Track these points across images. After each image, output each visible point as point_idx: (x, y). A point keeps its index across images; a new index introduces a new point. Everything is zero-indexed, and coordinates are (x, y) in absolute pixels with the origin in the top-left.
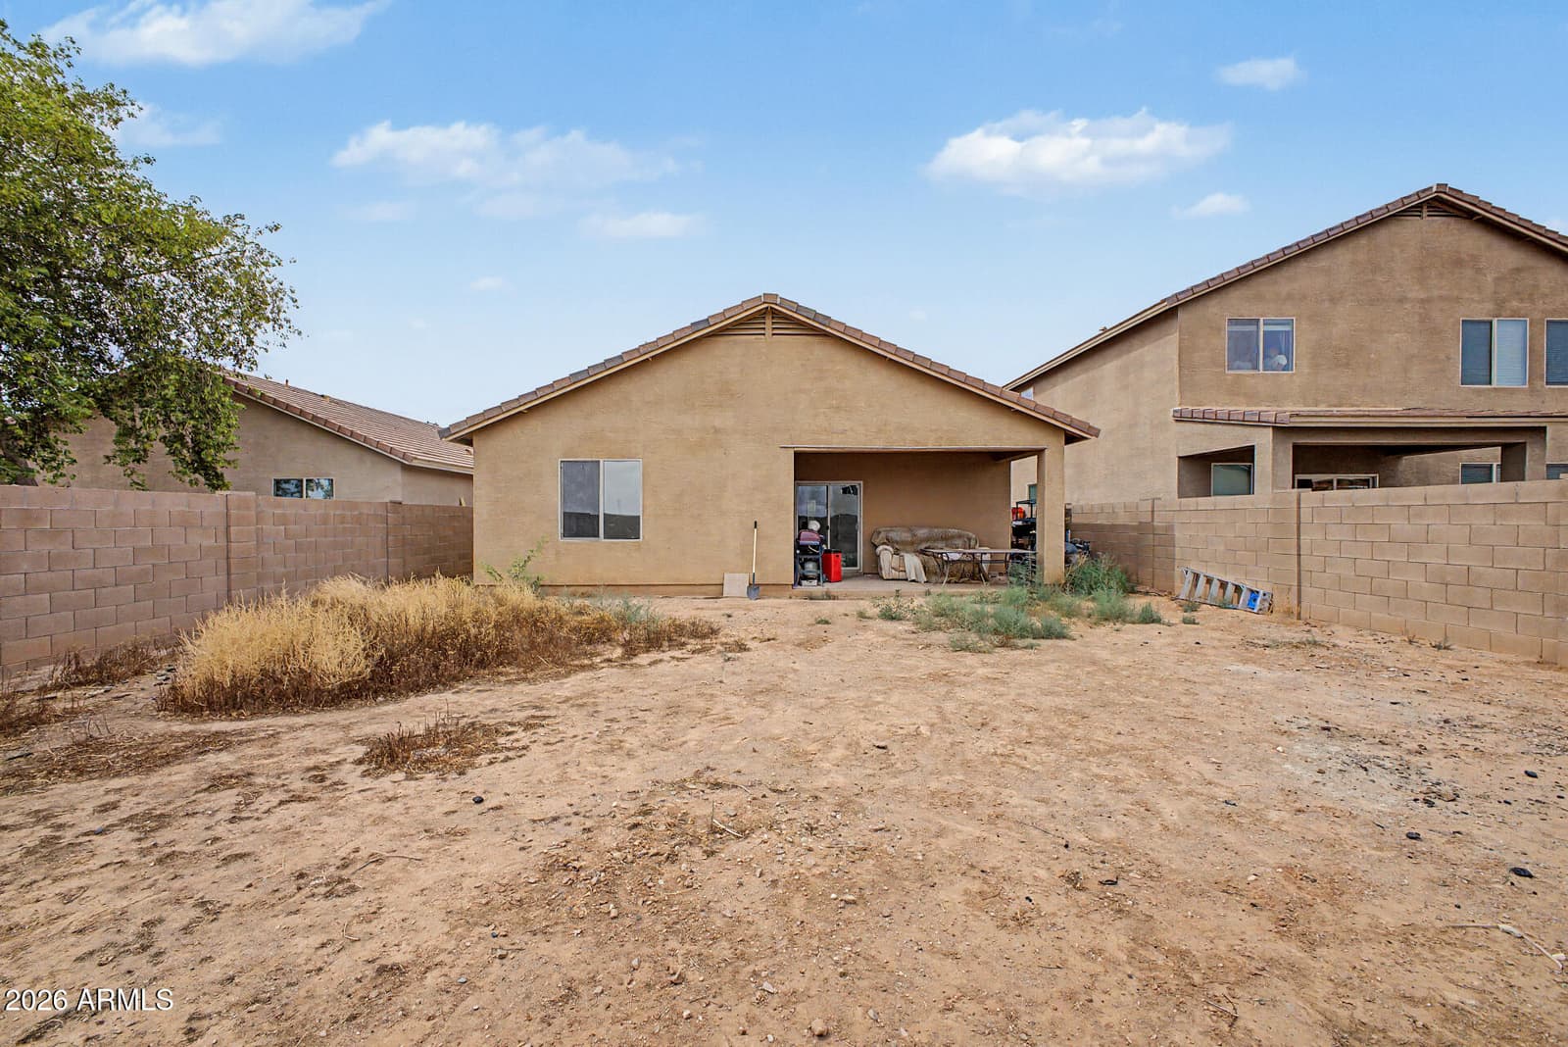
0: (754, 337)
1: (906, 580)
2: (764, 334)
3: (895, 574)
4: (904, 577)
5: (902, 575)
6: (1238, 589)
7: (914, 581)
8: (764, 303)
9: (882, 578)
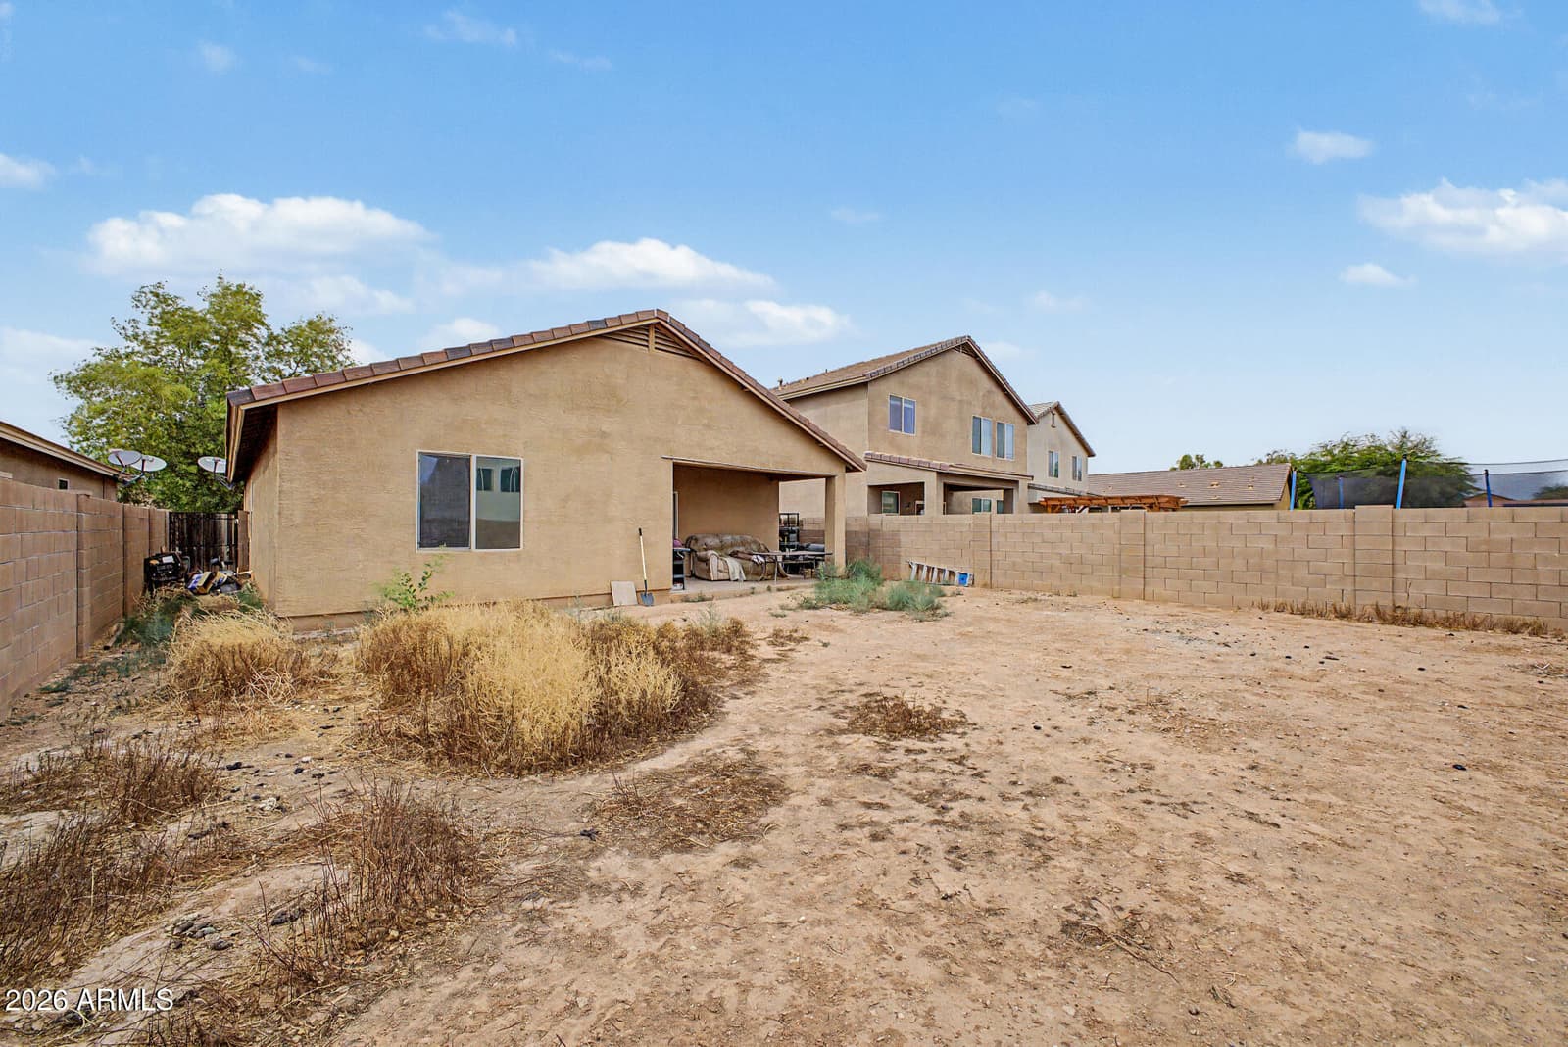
0: (637, 346)
1: (729, 580)
2: (647, 346)
3: (722, 576)
4: (727, 578)
5: (726, 577)
6: (952, 573)
7: (737, 581)
8: (657, 318)
9: (710, 581)
